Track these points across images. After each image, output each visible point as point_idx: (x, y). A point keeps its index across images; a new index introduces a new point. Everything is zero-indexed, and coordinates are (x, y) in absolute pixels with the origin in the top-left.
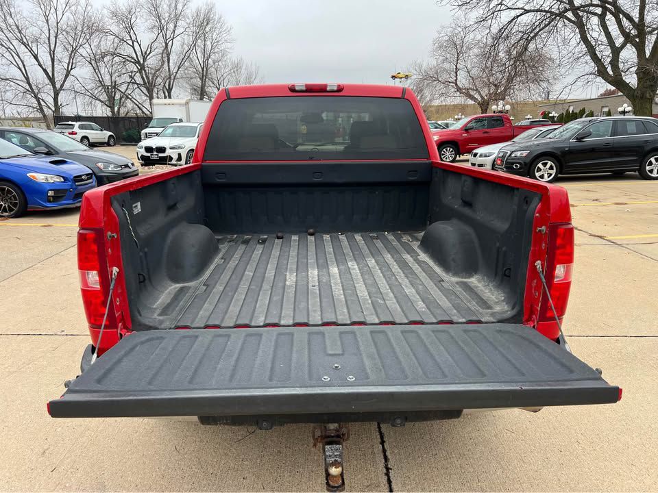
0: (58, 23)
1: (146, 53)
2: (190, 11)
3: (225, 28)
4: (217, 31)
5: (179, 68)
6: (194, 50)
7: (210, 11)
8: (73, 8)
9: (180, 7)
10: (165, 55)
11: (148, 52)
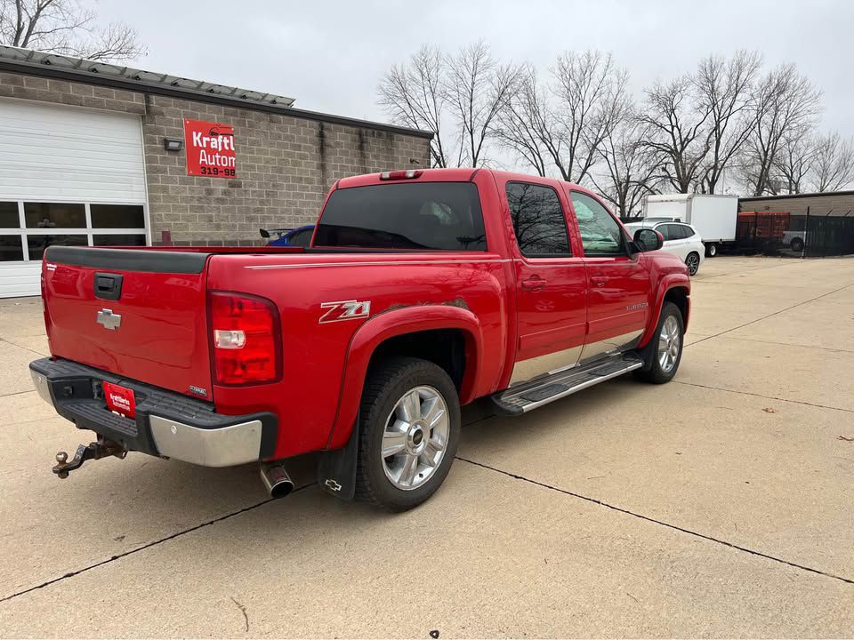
0: (583, 116)
1: (686, 138)
2: (758, 80)
3: (810, 94)
4: (798, 100)
5: (730, 155)
6: (757, 128)
7: (788, 74)
8: (604, 97)
9: (743, 76)
10: (713, 138)
11: (690, 138)
